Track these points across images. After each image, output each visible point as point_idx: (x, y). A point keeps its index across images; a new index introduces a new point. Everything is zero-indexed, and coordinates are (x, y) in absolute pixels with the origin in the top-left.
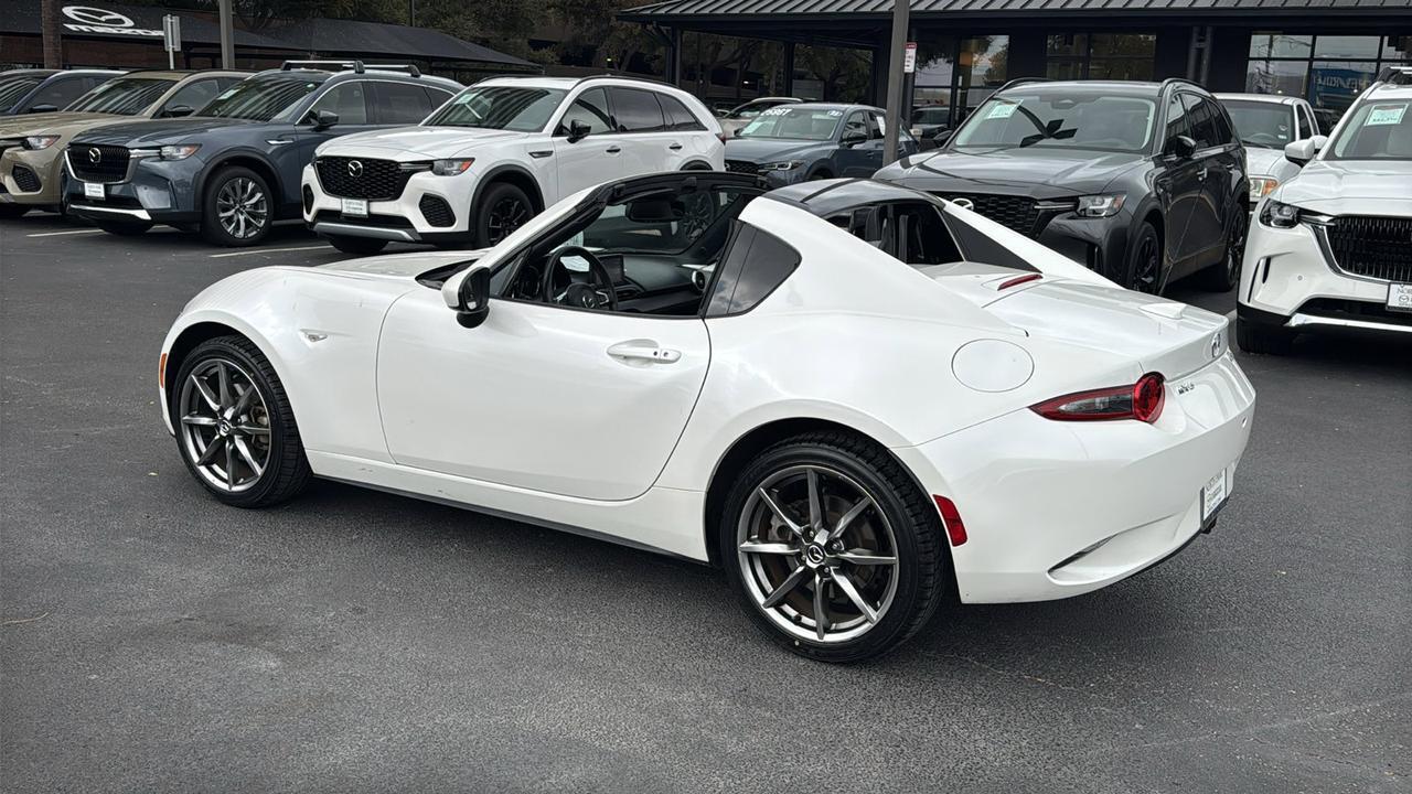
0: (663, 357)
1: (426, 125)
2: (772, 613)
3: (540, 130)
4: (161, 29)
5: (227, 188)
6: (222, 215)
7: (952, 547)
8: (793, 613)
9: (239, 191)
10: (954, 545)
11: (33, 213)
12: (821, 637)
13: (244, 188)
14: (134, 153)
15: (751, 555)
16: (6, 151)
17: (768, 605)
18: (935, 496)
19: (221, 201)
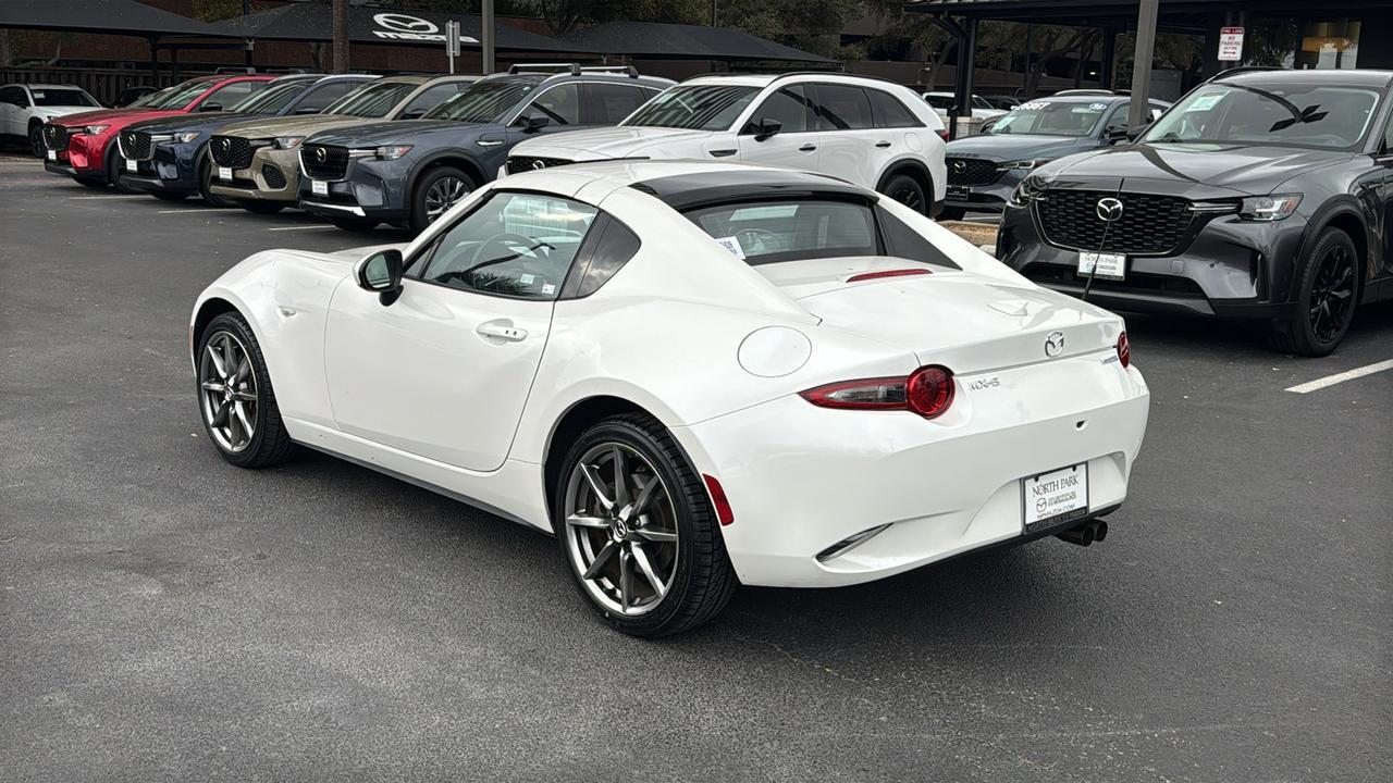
0: (512, 336)
1: (627, 124)
2: (591, 584)
3: (726, 128)
4: (444, 34)
5: (436, 187)
6: (430, 213)
7: (722, 527)
8: (610, 586)
9: (447, 190)
10: (724, 525)
11: (287, 209)
12: (624, 610)
13: (453, 188)
14: (353, 153)
15: (578, 528)
16: (259, 150)
17: (589, 577)
18: (704, 475)
19: (430, 200)
